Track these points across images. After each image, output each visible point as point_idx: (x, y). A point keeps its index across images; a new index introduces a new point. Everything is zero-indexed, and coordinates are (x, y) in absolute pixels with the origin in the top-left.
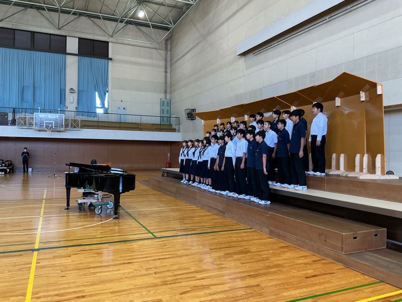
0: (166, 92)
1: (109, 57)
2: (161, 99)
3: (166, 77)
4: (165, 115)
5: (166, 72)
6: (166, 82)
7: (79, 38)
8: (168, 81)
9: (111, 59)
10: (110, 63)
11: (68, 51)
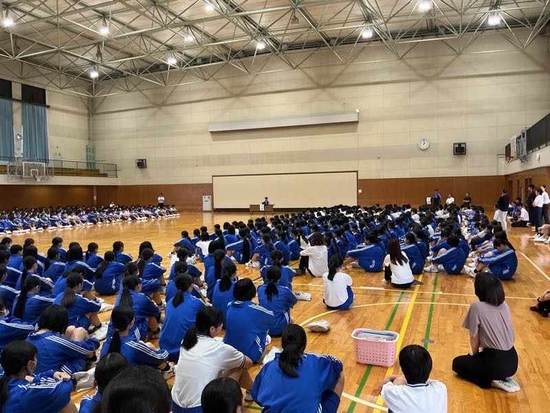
0: (89, 139)
1: (47, 104)
2: (87, 146)
3: (89, 125)
4: (91, 161)
5: (88, 120)
6: (89, 130)
7: (23, 85)
8: (91, 128)
9: (49, 107)
10: (47, 110)
11: (13, 97)
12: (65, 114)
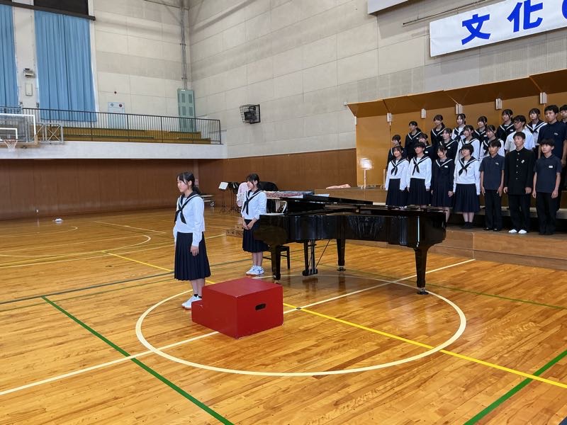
0: (185, 78)
2: (179, 90)
3: (184, 52)
4: (188, 115)
5: (183, 44)
6: (184, 62)
8: (188, 61)
9: (93, 19)
10: (92, 25)
12: (130, 33)
